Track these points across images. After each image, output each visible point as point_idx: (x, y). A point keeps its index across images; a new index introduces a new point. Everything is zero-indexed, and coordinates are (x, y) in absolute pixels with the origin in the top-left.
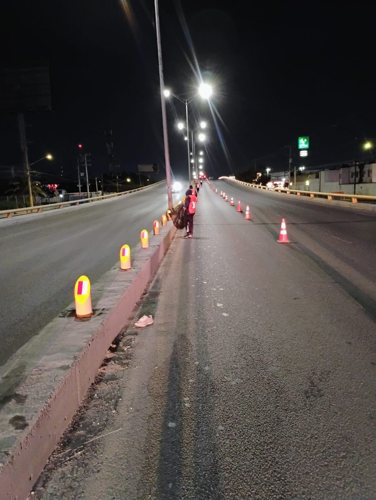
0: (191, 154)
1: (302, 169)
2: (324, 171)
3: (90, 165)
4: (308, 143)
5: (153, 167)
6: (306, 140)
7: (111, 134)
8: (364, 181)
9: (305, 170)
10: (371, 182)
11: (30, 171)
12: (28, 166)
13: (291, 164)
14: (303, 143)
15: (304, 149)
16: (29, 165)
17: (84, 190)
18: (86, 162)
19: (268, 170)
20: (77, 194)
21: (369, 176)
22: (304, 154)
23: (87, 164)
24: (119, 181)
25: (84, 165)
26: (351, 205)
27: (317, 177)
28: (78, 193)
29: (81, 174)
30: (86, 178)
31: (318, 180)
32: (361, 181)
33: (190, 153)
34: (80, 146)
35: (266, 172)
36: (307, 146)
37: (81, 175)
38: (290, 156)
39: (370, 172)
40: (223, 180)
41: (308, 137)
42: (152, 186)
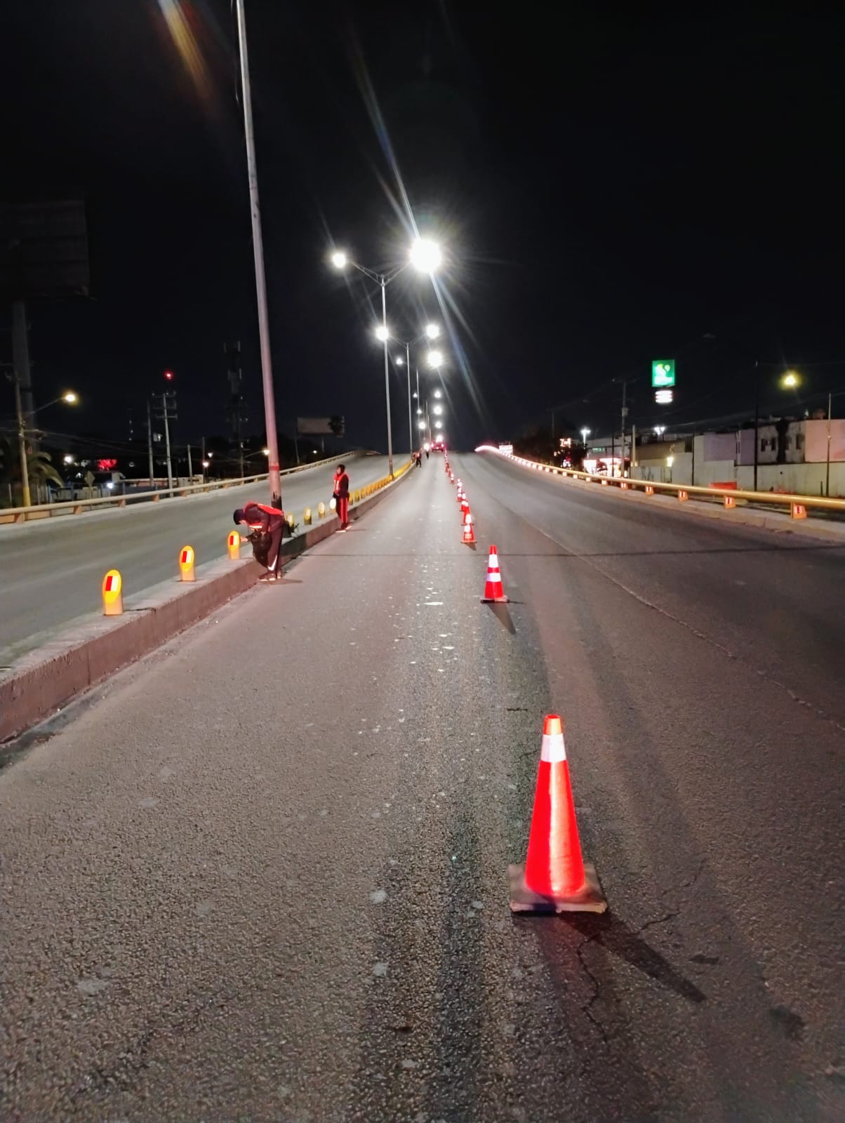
0: (415, 395)
1: (659, 430)
2: (702, 437)
3: (176, 416)
4: (673, 374)
5: (330, 424)
6: (668, 368)
7: (239, 350)
8: (788, 459)
9: (666, 432)
10: (803, 461)
11: (25, 428)
12: (20, 418)
13: (626, 418)
14: (662, 374)
15: (664, 388)
16: (22, 416)
17: (160, 472)
18: (165, 411)
19: (585, 432)
20: (145, 482)
21: (798, 447)
22: (664, 397)
23: (168, 414)
24: (245, 453)
25: (162, 417)
26: (720, 513)
27: (689, 448)
28: (148, 480)
29: (155, 436)
30: (166, 445)
31: (690, 454)
32: (781, 460)
33: (412, 394)
34: (169, 375)
35: (581, 438)
36: (670, 381)
37: (155, 440)
38: (624, 402)
39: (800, 438)
40: (483, 453)
41: (673, 362)
42: (325, 462)
